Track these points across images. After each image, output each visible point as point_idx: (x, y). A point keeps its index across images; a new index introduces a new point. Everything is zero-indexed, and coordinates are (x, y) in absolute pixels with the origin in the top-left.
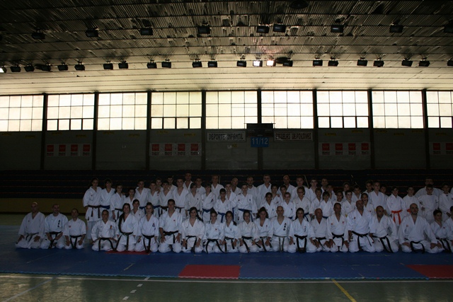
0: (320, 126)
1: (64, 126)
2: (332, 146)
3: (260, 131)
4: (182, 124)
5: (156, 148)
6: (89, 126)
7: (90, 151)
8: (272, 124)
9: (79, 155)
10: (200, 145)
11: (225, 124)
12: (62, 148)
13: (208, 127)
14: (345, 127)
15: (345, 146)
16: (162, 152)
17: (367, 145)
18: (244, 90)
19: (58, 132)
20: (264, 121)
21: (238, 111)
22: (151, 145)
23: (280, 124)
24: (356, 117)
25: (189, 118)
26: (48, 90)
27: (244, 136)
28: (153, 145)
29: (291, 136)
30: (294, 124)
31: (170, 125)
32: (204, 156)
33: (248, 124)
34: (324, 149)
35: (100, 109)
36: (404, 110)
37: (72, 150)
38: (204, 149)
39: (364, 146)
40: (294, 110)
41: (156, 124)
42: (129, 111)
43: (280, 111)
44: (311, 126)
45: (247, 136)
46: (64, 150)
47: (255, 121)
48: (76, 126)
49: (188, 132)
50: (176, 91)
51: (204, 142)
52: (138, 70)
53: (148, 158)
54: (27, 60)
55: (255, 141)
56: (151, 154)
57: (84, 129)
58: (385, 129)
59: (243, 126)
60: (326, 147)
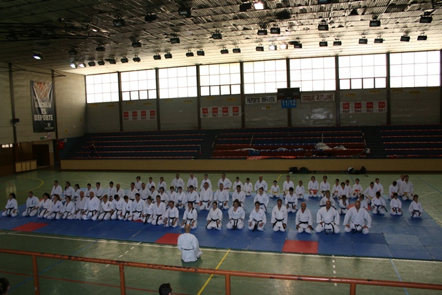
0: (341, 88)
1: (135, 97)
2: (352, 105)
3: (289, 95)
4: (225, 91)
5: (205, 111)
6: (153, 96)
7: (156, 116)
8: (299, 88)
9: (147, 119)
10: (240, 108)
11: (260, 90)
12: (135, 114)
13: (246, 92)
14: (364, 87)
15: (364, 104)
17: (384, 103)
18: (275, 60)
19: (131, 101)
20: (293, 86)
21: (270, 77)
22: (201, 109)
23: (305, 87)
24: (374, 78)
25: (230, 85)
27: (276, 98)
28: (203, 109)
29: (316, 97)
30: (318, 87)
31: (215, 92)
32: (243, 116)
33: (278, 90)
34: (344, 108)
35: (161, 81)
37: (133, 116)
38: (243, 110)
39: (381, 105)
41: (205, 92)
43: (306, 75)
44: (333, 88)
45: (278, 99)
46: (136, 116)
47: (285, 86)
48: (143, 96)
49: (230, 97)
50: (219, 64)
51: (243, 105)
53: (199, 119)
54: (99, 57)
55: (285, 103)
56: (202, 116)
57: (149, 98)
58: (402, 88)
59: (276, 91)
60: (346, 106)
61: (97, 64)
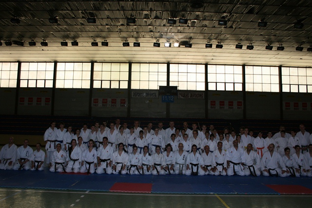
0: (209, 89)
1: (32, 85)
2: (217, 103)
3: (168, 92)
4: (115, 85)
5: (96, 101)
6: (49, 85)
7: (50, 103)
8: (177, 87)
9: (42, 105)
10: (127, 100)
11: (144, 86)
12: (31, 100)
13: (133, 87)
14: (226, 90)
15: (226, 103)
16: (100, 104)
17: (241, 102)
18: (158, 63)
19: (28, 89)
20: (171, 84)
21: (153, 77)
22: (92, 99)
23: (182, 87)
24: (234, 83)
25: (119, 81)
26: (22, 59)
27: (157, 95)
28: (94, 99)
29: (189, 95)
30: (192, 87)
31: (106, 85)
32: (129, 108)
33: (160, 87)
34: (211, 105)
35: (58, 73)
36: (266, 79)
37: (37, 101)
38: (129, 103)
39: (239, 104)
40: (192, 77)
41: (97, 85)
42: (78, 75)
43: (183, 78)
44: (203, 89)
45: (159, 95)
46: (32, 101)
47: (165, 84)
48: (41, 85)
49: (119, 91)
50: (111, 62)
51: (129, 98)
52: (85, 47)
53: (90, 108)
54: (7, 37)
55: (165, 98)
56: (92, 106)
57: (46, 87)
58: (253, 92)
59: (157, 88)
60: (213, 103)
61: (4, 45)
